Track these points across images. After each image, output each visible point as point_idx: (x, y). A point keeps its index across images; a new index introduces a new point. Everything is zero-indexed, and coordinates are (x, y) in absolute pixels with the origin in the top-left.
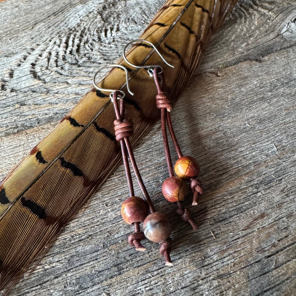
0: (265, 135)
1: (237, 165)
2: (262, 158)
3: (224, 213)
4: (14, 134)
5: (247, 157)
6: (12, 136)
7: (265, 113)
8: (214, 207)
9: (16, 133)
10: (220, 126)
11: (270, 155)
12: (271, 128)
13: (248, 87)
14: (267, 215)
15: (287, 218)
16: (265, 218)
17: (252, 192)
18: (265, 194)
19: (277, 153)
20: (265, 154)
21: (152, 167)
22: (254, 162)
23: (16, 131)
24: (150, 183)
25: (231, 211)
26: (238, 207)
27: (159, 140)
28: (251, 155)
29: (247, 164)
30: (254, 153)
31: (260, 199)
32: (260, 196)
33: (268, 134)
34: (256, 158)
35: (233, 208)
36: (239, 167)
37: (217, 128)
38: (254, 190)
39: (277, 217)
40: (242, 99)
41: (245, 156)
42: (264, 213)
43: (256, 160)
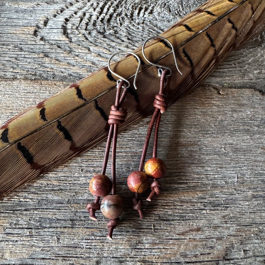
0: (234, 164)
1: (198, 181)
2: (221, 183)
3: (169, 215)
4: (31, 80)
5: (209, 177)
6: (29, 82)
7: (243, 144)
8: (163, 207)
9: (33, 80)
10: (199, 141)
11: (228, 183)
12: (242, 160)
13: (240, 114)
14: (203, 231)
15: (216, 240)
16: (199, 232)
17: (199, 207)
18: (209, 214)
19: (235, 184)
20: (225, 181)
21: (129, 154)
22: (213, 184)
23: (33, 78)
24: (122, 167)
25: (176, 216)
26: (183, 215)
27: (144, 133)
28: (213, 176)
29: (207, 183)
30: (216, 176)
31: (203, 216)
32: (204, 213)
33: (236, 164)
34: (216, 181)
35: (178, 214)
36: (198, 182)
37: (196, 142)
38: (201, 207)
39: (210, 235)
40: (230, 124)
41: (208, 176)
42: (200, 228)
43: (216, 183)
